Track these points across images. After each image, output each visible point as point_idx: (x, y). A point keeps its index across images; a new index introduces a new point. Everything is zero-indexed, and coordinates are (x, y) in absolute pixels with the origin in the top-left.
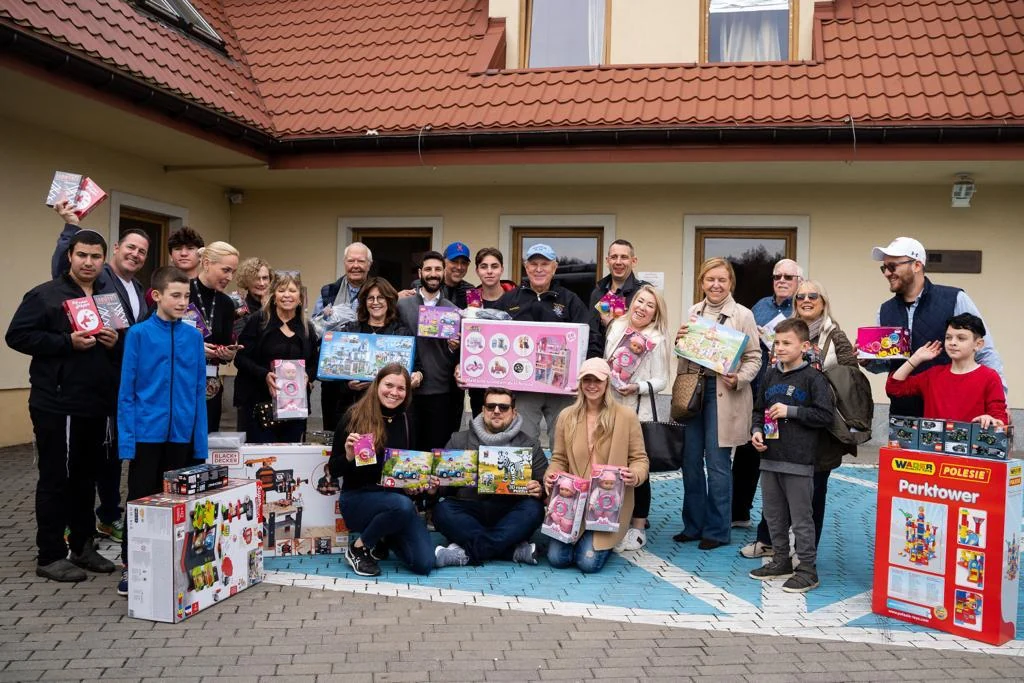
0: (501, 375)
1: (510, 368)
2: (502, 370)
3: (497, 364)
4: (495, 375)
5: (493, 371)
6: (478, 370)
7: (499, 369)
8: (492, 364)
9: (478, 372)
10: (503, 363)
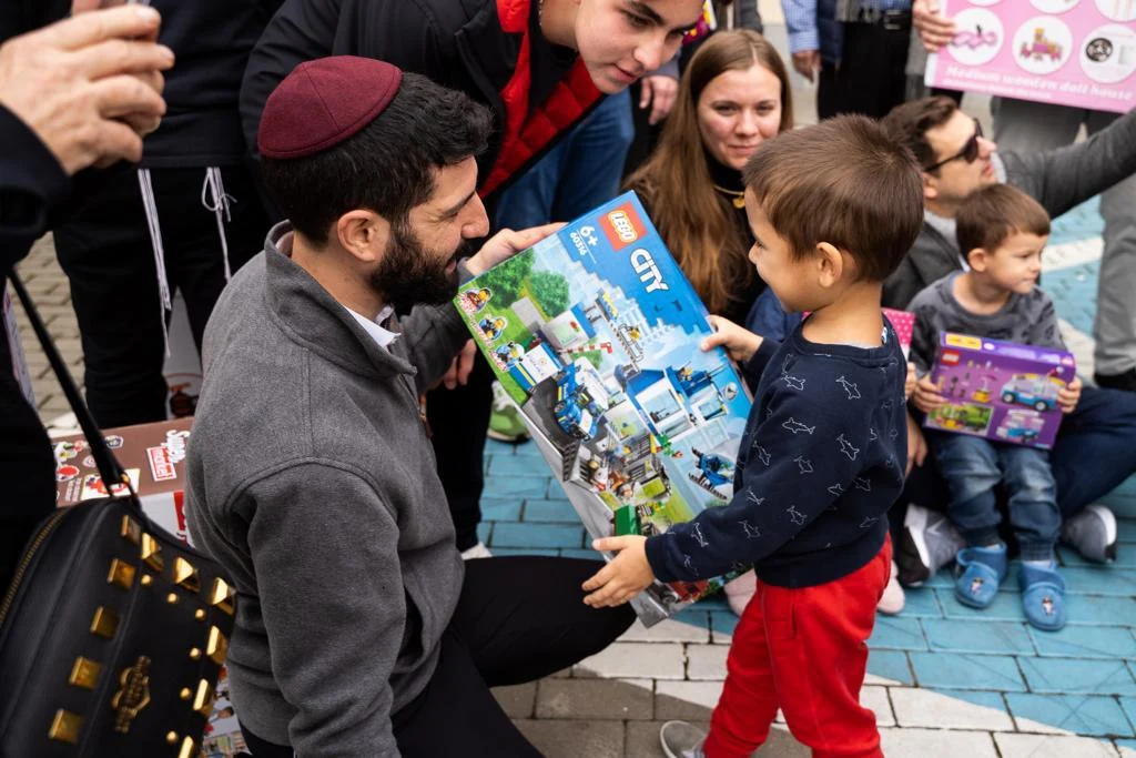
0: (1047, 64)
1: (1075, 51)
2: (1053, 52)
3: (1039, 36)
4: (1029, 64)
5: (1026, 53)
6: (985, 47)
7: (1043, 48)
8: (1025, 35)
9: (985, 53)
10: (1058, 34)
